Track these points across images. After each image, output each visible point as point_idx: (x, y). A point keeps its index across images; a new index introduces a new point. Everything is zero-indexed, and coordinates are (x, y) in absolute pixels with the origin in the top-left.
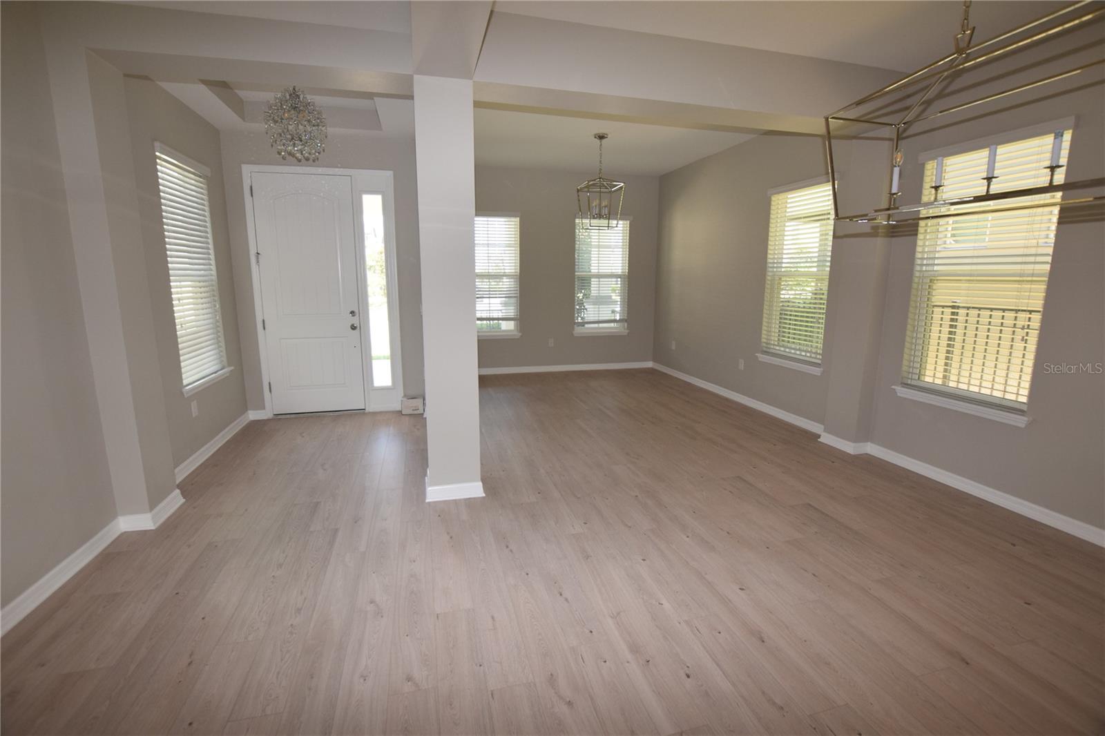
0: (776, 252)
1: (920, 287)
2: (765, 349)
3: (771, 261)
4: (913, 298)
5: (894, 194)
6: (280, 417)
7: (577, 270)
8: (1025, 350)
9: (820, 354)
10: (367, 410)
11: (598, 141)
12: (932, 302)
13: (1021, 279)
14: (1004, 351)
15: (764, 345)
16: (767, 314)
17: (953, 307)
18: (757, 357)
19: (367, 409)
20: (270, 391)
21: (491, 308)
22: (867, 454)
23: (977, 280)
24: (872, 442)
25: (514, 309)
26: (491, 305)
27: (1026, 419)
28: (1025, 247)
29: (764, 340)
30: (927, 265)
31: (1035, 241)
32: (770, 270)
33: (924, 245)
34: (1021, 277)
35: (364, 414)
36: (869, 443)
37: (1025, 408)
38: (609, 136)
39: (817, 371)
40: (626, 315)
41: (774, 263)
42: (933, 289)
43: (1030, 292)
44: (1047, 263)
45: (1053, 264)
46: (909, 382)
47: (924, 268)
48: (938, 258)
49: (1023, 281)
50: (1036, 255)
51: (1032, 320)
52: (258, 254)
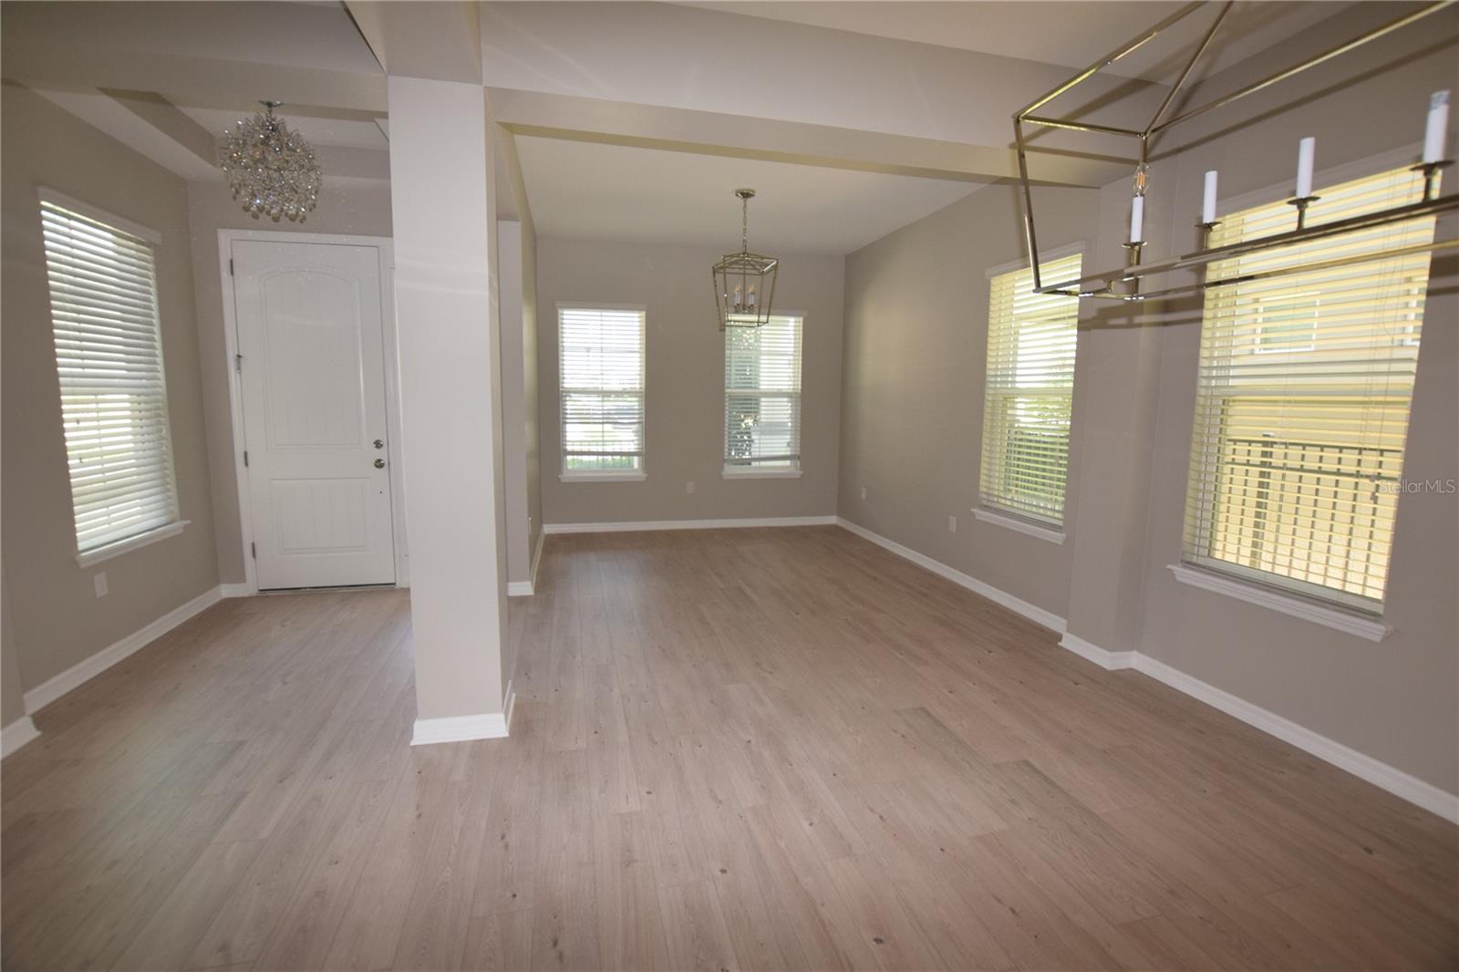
0: (1000, 360)
1: (1208, 412)
2: (985, 502)
3: (993, 373)
4: (1196, 428)
5: (1136, 244)
6: (268, 593)
7: (727, 385)
8: (1374, 514)
9: (1058, 511)
10: (398, 586)
11: (740, 200)
12: (1226, 435)
13: (1365, 400)
14: (1343, 515)
15: (984, 496)
16: (986, 450)
17: (1265, 444)
18: (973, 514)
19: (397, 584)
20: (254, 555)
21: (605, 439)
22: (1131, 669)
23: (1296, 402)
24: (1140, 650)
25: (638, 440)
26: (605, 434)
27: (1382, 628)
28: (1371, 348)
29: (983, 489)
30: (1217, 378)
31: (1389, 338)
32: (992, 386)
33: (1212, 348)
34: (1366, 396)
35: (393, 591)
36: (1135, 652)
37: (1380, 609)
38: (757, 194)
39: (1058, 538)
40: (798, 449)
41: (996, 376)
42: (1227, 415)
43: (1382, 420)
44: (1410, 373)
45: (1419, 375)
46: (1194, 559)
47: (1213, 383)
48: (1234, 367)
49: (1371, 402)
50: (1391, 361)
51: (1384, 466)
52: (239, 356)
